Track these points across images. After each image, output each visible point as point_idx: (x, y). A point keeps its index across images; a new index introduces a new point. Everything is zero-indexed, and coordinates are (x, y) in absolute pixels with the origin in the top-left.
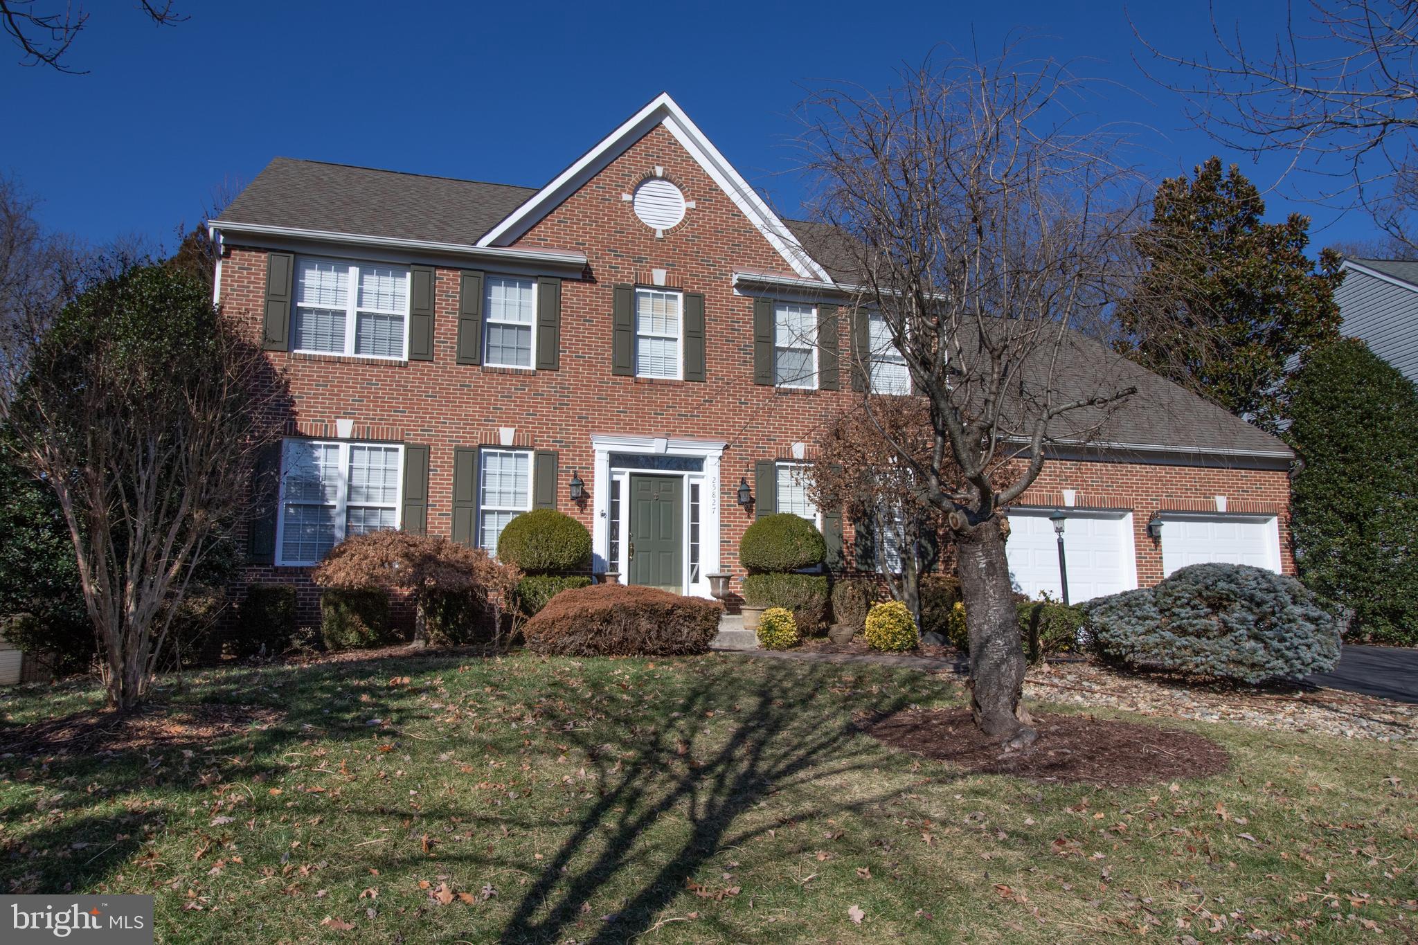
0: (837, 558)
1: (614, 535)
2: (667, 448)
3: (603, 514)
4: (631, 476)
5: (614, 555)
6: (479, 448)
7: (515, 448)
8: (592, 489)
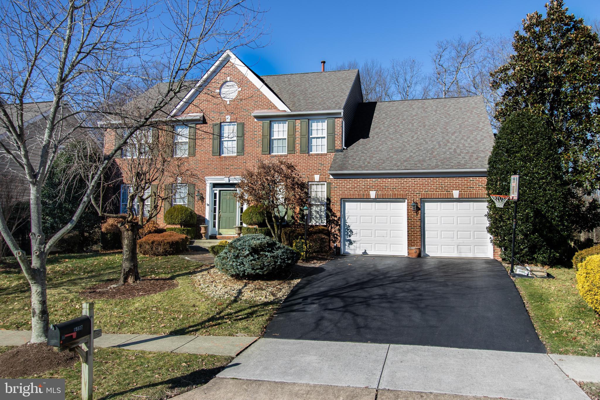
0: (291, 219)
1: (215, 212)
2: (229, 181)
3: (208, 205)
4: (220, 191)
5: (215, 219)
6: (172, 184)
7: (182, 184)
8: (205, 196)
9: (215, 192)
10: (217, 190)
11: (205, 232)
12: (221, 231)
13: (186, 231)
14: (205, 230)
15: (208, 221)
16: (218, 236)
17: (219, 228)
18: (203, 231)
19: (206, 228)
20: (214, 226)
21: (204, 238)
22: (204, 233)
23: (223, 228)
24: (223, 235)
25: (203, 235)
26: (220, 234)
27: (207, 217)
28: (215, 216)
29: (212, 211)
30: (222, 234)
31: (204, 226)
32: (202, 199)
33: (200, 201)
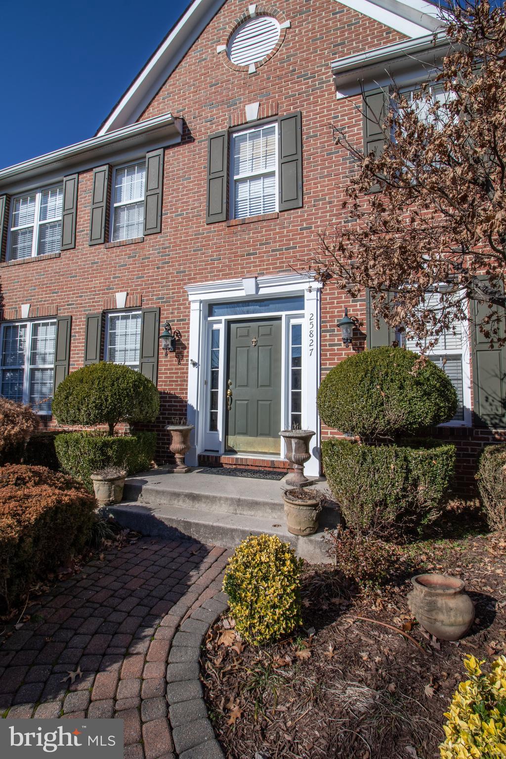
1: (214, 384)
2: (258, 288)
3: (194, 364)
4: (229, 323)
5: (214, 405)
6: (104, 314)
7: (127, 309)
8: (188, 340)
9: (215, 327)
10: (219, 322)
11: (182, 446)
12: (232, 441)
13: (115, 447)
14: (184, 442)
15: (195, 413)
16: (225, 459)
17: (226, 433)
18: (176, 444)
19: (188, 436)
20: (213, 427)
21: (181, 467)
22: (180, 452)
23: (239, 434)
24: (238, 456)
25: (177, 456)
26: (231, 451)
27: (192, 399)
28: (214, 396)
29: (206, 383)
30: (235, 452)
31: (181, 428)
32: (178, 347)
33: (174, 354)
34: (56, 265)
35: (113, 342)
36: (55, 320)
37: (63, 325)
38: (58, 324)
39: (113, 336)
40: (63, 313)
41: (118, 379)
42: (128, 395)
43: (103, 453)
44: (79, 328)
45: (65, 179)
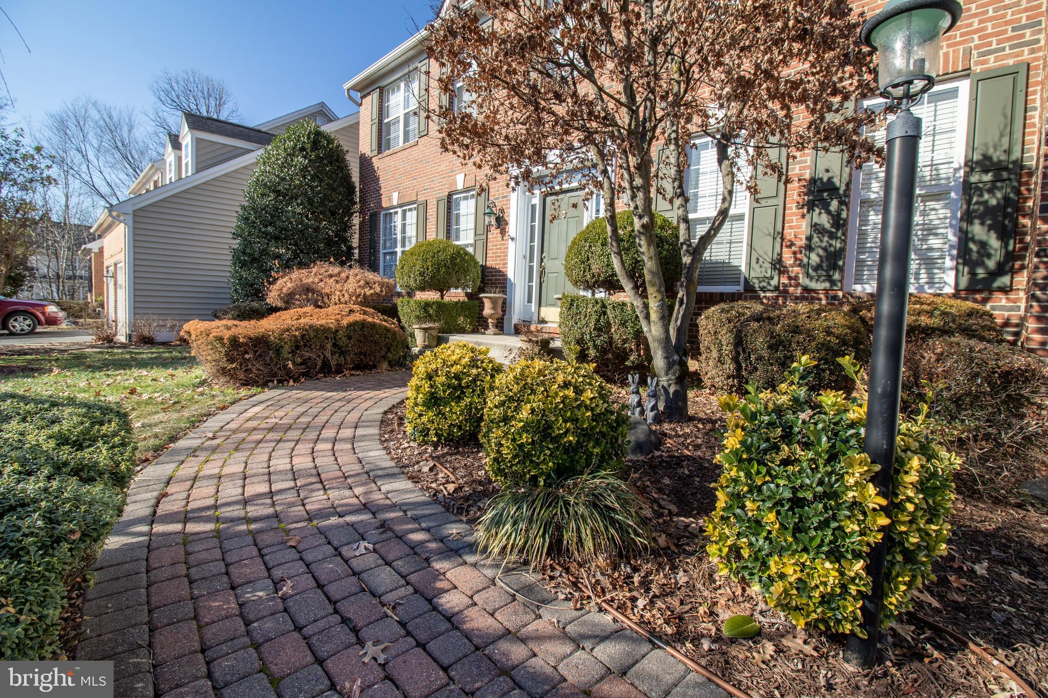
1: (532, 258)
3: (512, 239)
4: (544, 197)
5: (531, 278)
6: (450, 196)
7: (466, 190)
8: (509, 216)
9: (534, 201)
10: (536, 196)
11: (496, 312)
12: (546, 312)
13: (434, 307)
14: (498, 309)
15: (513, 283)
17: (540, 305)
18: (488, 310)
20: (530, 299)
21: (492, 329)
22: (493, 317)
23: (550, 305)
24: (550, 325)
25: (489, 320)
26: (542, 321)
27: (510, 270)
29: (525, 257)
30: (546, 322)
31: (492, 295)
32: (501, 222)
33: (499, 230)
34: (415, 151)
35: (458, 223)
36: (415, 206)
37: (421, 208)
38: (417, 209)
39: (458, 216)
40: (421, 199)
41: (438, 252)
42: (445, 265)
43: (426, 311)
44: (432, 211)
45: (419, 65)
